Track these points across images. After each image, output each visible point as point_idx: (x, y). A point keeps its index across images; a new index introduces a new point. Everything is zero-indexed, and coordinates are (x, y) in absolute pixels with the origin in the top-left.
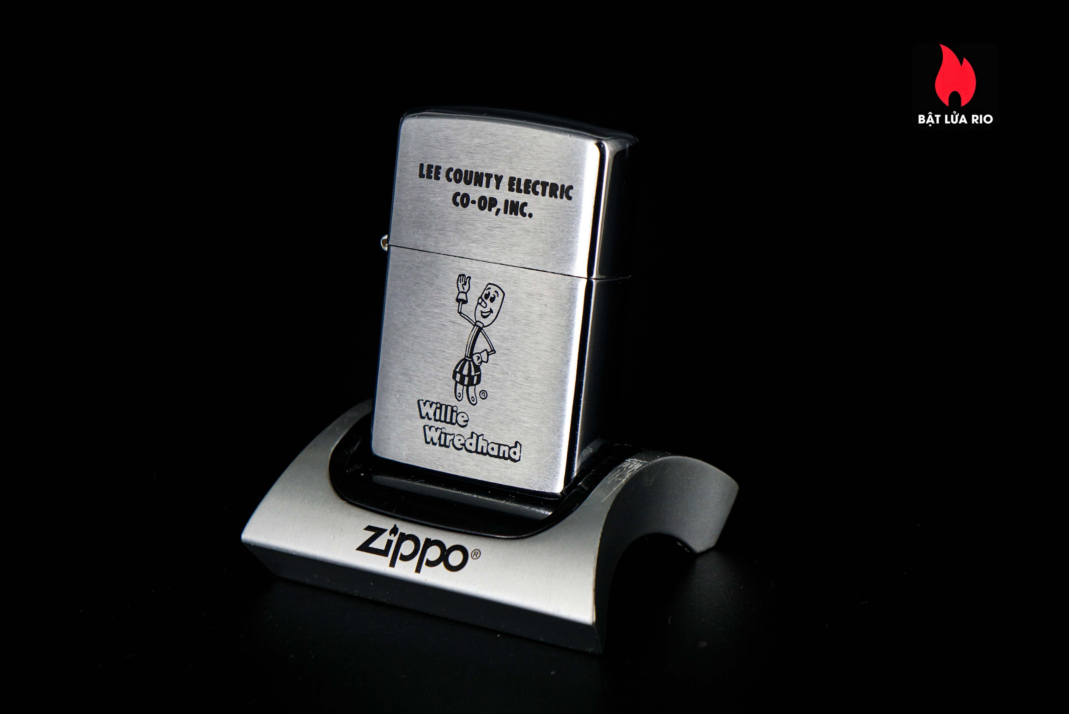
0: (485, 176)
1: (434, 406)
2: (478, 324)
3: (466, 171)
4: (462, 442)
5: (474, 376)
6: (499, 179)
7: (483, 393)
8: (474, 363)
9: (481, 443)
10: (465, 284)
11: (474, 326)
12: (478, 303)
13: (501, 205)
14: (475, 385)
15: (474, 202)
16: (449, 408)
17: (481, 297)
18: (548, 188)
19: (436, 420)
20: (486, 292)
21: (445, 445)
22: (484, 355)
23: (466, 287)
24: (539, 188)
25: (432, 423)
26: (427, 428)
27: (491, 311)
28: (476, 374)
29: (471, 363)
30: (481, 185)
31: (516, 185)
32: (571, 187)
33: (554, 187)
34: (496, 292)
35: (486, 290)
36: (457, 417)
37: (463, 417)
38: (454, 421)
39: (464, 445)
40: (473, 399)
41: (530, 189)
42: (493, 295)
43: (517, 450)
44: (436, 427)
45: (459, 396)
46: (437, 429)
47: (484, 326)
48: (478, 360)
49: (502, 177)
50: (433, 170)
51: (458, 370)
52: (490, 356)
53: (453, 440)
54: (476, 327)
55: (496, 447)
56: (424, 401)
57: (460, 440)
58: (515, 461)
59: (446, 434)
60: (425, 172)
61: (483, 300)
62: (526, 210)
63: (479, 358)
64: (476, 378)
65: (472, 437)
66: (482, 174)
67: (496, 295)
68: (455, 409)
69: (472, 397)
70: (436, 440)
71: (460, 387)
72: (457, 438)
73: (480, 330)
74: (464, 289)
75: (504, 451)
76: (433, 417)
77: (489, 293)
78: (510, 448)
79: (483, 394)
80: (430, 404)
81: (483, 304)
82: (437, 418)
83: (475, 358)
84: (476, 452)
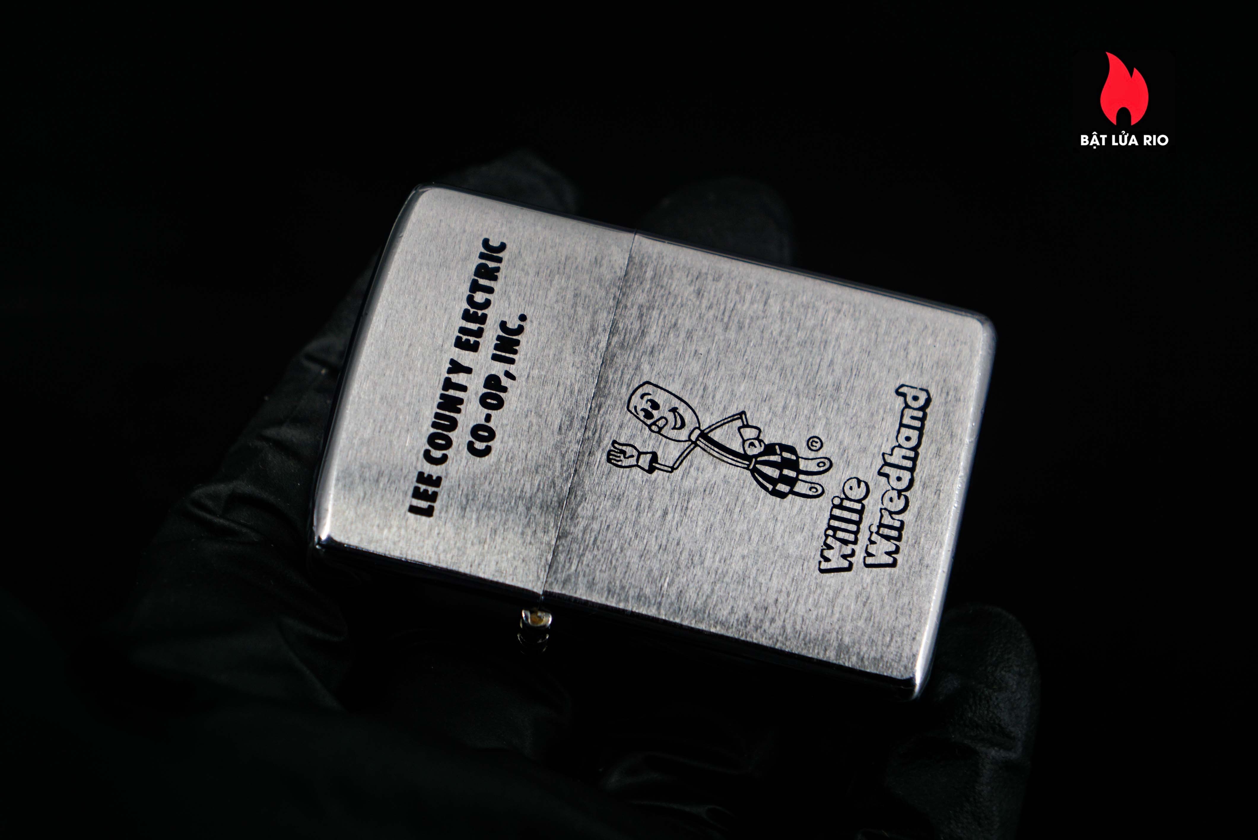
0: (447, 390)
1: (830, 541)
2: (693, 438)
3: (434, 425)
4: (894, 494)
5: (783, 458)
6: (456, 367)
7: (812, 446)
8: (761, 454)
9: (895, 459)
10: (624, 452)
11: (697, 445)
12: (659, 432)
13: (498, 369)
14: (798, 457)
15: (488, 418)
16: (837, 512)
17: (649, 427)
18: (482, 282)
19: (855, 542)
20: (641, 415)
21: (900, 529)
22: (749, 433)
23: (629, 450)
24: (480, 297)
25: (859, 549)
26: (870, 560)
27: (674, 410)
28: (778, 451)
29: (759, 459)
30: (461, 401)
31: (469, 338)
32: (486, 243)
33: (483, 271)
34: (642, 397)
35: (638, 414)
36: (851, 500)
37: (851, 488)
38: (858, 506)
39: (900, 492)
40: (821, 465)
41: (480, 313)
42: (647, 403)
43: (910, 393)
44: (869, 543)
45: (814, 490)
46: (872, 542)
47: (699, 428)
48: (755, 447)
49: (452, 362)
50: (423, 487)
51: (770, 487)
52: (750, 424)
53: (891, 513)
54: (698, 442)
55: (905, 432)
56: (822, 560)
57: (891, 500)
58: (928, 401)
59: (881, 525)
60: (424, 504)
61: (654, 423)
62: (513, 324)
63: (752, 444)
64: (786, 455)
65: (887, 476)
66: (442, 396)
67: (649, 397)
68: (837, 501)
69: (818, 465)
70: (890, 546)
71: (800, 487)
72: (887, 504)
73: (704, 435)
74: (632, 456)
75: (913, 418)
76: (851, 546)
77: (643, 410)
78: (907, 406)
79: (814, 444)
80: (827, 549)
81: (661, 423)
82: (851, 537)
83: (751, 452)
84: (912, 470)
